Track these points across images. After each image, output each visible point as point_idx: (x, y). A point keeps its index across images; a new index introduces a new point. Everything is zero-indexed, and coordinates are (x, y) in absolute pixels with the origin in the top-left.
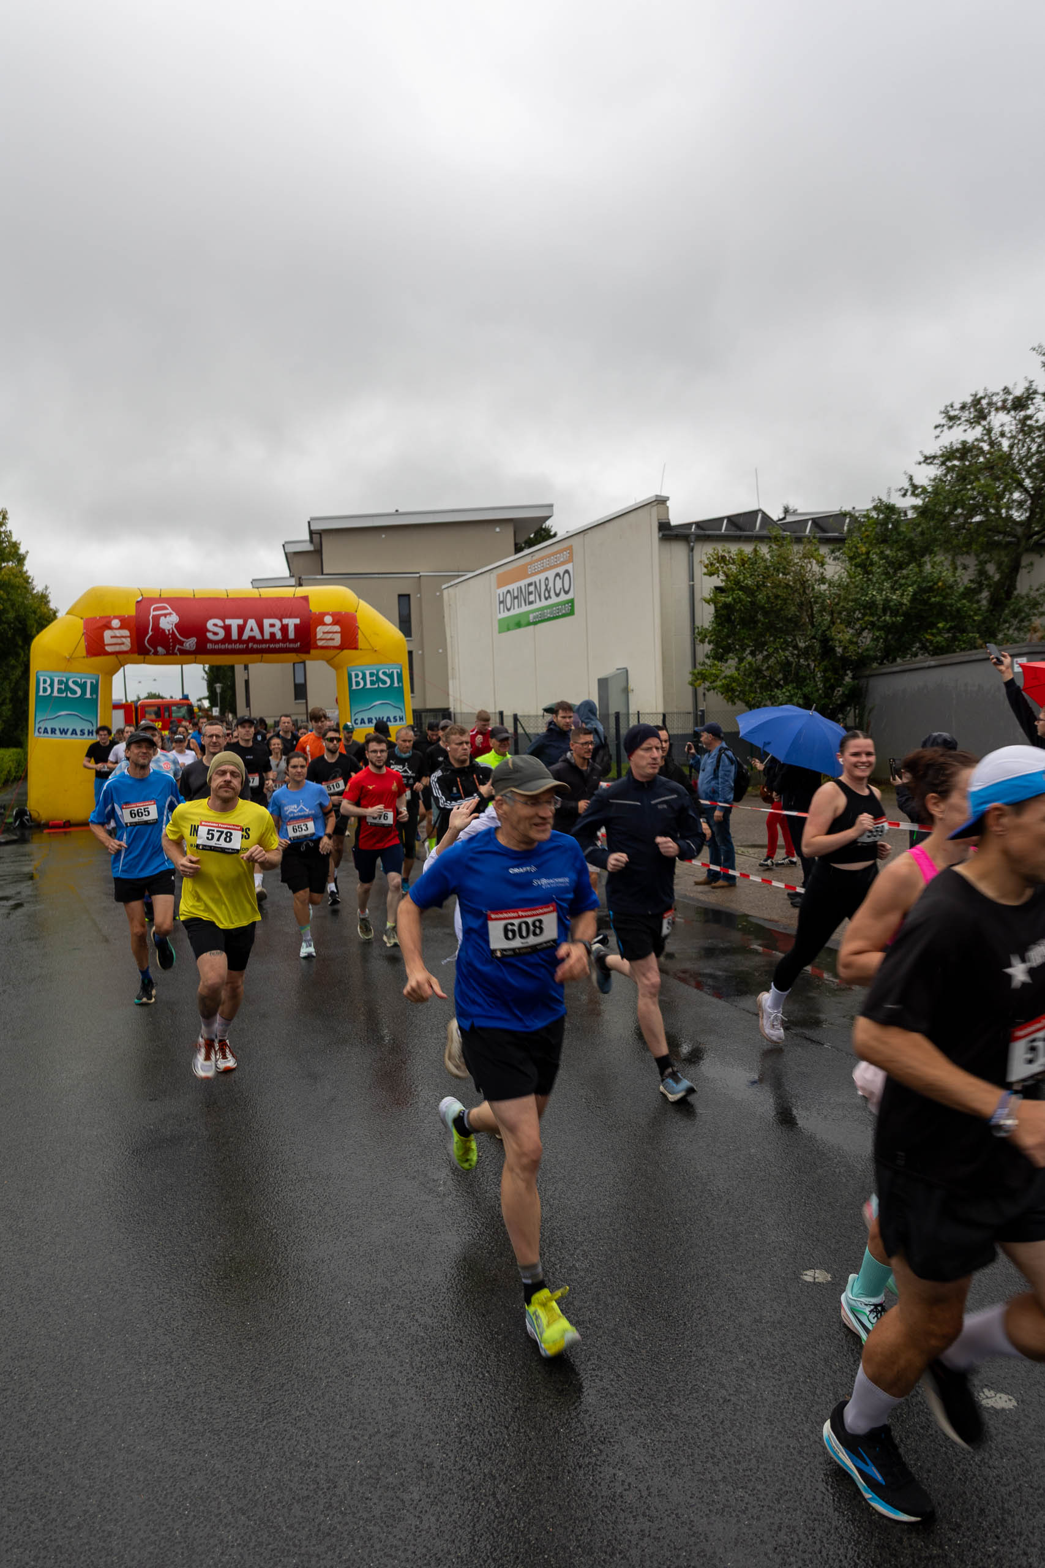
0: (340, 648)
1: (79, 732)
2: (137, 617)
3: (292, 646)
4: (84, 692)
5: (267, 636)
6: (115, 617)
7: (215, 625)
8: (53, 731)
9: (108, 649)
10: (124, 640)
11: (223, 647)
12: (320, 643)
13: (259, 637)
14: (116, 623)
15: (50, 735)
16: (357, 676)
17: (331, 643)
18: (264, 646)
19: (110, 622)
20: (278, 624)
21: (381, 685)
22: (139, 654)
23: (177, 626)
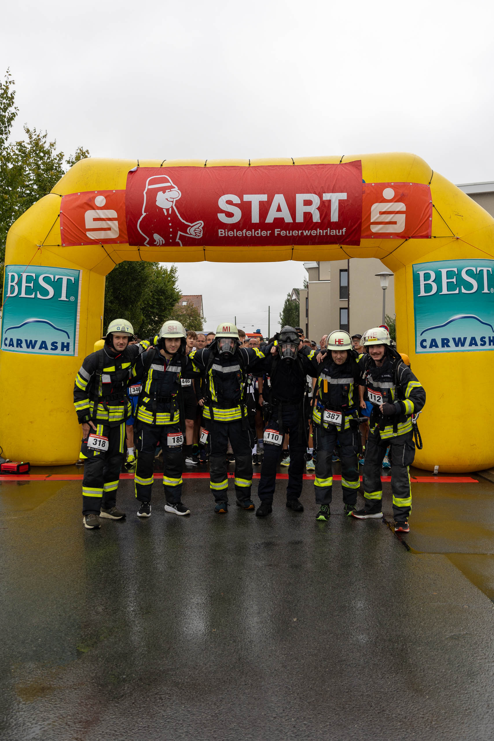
0: (405, 236)
1: (49, 346)
2: (127, 192)
3: (334, 232)
4: (58, 293)
5: (300, 219)
6: (101, 193)
7: (229, 202)
8: (19, 343)
9: (91, 235)
10: (109, 222)
11: (240, 234)
12: (375, 229)
13: (288, 219)
14: (100, 201)
15: (15, 348)
16: (427, 277)
17: (390, 229)
18: (295, 233)
19: (94, 198)
20: (316, 200)
21: (464, 291)
22: (131, 244)
23: (179, 203)
